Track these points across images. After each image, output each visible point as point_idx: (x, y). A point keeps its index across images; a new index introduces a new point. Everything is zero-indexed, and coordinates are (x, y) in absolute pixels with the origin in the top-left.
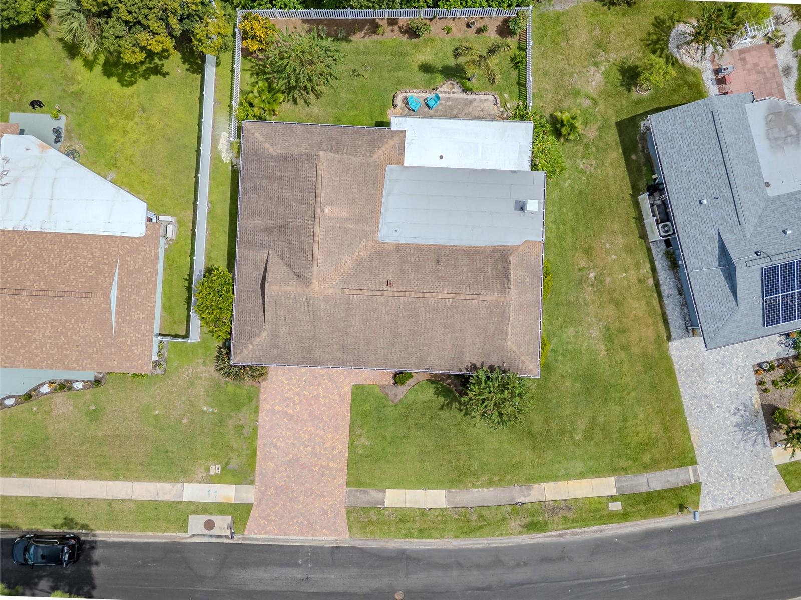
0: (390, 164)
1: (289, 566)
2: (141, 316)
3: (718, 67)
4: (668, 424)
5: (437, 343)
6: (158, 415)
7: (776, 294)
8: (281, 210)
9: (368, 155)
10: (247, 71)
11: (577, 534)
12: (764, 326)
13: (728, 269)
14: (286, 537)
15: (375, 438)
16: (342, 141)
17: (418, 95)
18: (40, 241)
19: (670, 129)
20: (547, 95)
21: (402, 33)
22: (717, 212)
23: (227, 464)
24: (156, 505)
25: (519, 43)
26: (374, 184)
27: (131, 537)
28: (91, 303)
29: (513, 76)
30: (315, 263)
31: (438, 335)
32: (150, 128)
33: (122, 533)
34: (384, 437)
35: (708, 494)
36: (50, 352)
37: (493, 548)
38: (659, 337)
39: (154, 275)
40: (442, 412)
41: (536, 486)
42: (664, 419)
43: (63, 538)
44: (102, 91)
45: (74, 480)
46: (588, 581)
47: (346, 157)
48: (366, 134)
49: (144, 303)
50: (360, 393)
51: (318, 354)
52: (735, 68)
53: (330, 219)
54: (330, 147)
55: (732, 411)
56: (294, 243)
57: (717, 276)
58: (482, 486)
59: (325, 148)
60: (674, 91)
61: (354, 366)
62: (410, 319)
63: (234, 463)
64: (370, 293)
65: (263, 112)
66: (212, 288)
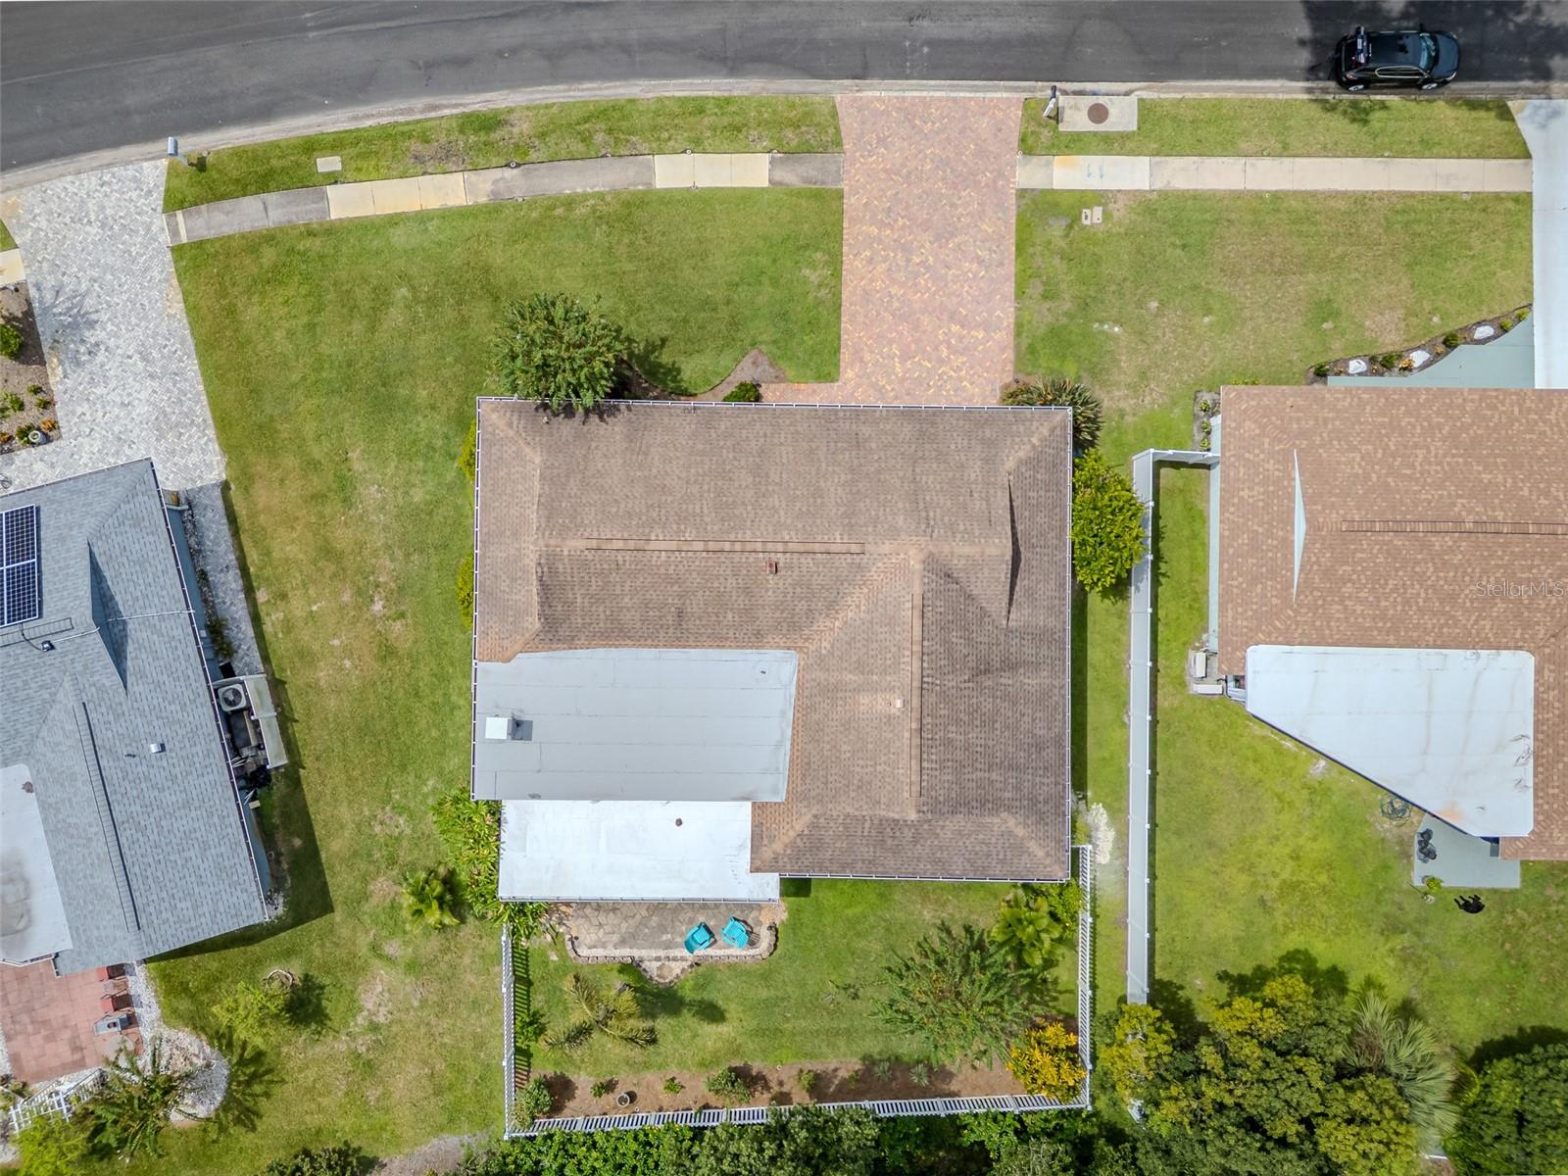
0: (779, 804)
1: (946, 41)
2: (1245, 494)
3: (129, 1031)
4: (227, 321)
5: (678, 458)
6: (1204, 315)
7: (13, 568)
8: (987, 706)
9: (822, 820)
10: (1066, 991)
11: (402, 112)
12: (38, 509)
13: (107, 617)
14: (952, 94)
15: (792, 282)
16: (874, 846)
17: (728, 952)
18: (1445, 630)
19: (223, 893)
20: (473, 962)
21: (764, 1078)
22: (130, 729)
23: (1070, 227)
24: (1200, 149)
25: (529, 1066)
26: (808, 764)
27: (1241, 90)
28: (1342, 512)
29: (540, 998)
30: (918, 601)
31: (677, 472)
32: (1249, 868)
33: (1260, 96)
34: (775, 283)
35: (150, 192)
36: (1413, 420)
37: (562, 83)
38: (246, 489)
39: (1226, 573)
40: (665, 333)
41: (483, 200)
42: (236, 331)
43: (1369, 83)
44: (1344, 938)
45: (1354, 192)
46: (379, 25)
47: (864, 813)
48: (827, 864)
49: (1241, 520)
50: (824, 365)
51: (907, 430)
52: (94, 1032)
53: (892, 689)
54: (898, 834)
55: (102, 351)
56: (959, 641)
57: (130, 603)
58: (585, 197)
59: (906, 830)
60: (217, 980)
61: (837, 411)
62: (731, 500)
63: (1056, 229)
64: (809, 547)
65: (1031, 904)
66: (1113, 549)
